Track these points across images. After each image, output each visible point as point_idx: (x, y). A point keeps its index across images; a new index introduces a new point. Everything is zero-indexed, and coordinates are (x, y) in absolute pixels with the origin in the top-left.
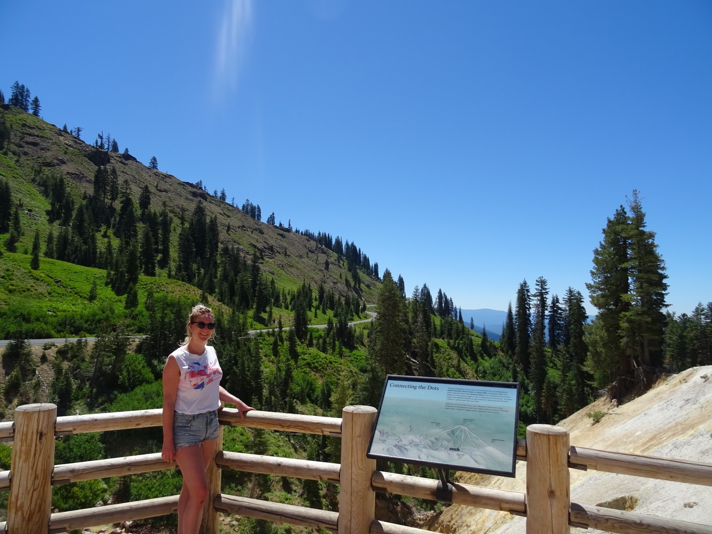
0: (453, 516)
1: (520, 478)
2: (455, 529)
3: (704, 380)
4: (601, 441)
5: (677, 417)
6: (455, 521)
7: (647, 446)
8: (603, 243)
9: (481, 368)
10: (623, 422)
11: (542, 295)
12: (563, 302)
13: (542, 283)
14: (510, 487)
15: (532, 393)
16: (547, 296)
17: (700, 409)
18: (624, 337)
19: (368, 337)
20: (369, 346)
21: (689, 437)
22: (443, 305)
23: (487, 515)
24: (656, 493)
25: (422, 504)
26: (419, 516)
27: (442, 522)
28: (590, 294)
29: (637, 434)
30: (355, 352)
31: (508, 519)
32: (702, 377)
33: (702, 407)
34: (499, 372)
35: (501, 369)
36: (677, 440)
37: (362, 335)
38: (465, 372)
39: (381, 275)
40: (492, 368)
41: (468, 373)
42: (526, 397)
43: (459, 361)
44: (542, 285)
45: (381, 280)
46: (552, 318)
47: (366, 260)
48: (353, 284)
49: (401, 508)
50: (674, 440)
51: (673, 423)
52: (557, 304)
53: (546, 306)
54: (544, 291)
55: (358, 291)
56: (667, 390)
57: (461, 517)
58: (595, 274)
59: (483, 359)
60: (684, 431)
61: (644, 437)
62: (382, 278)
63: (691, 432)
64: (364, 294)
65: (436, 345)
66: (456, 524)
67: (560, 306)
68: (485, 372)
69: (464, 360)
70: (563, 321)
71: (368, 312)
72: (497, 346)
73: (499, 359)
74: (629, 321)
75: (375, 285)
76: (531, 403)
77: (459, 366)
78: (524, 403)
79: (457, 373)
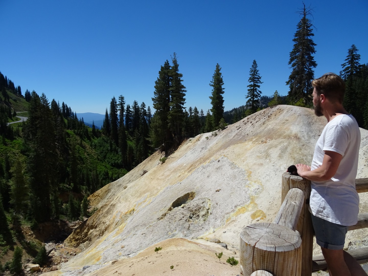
0: (94, 220)
1: (129, 194)
2: (96, 226)
3: (207, 139)
4: (167, 171)
5: (200, 155)
6: (95, 222)
7: (190, 170)
8: (159, 78)
9: (93, 143)
10: (176, 161)
11: (122, 104)
12: (132, 108)
13: (122, 98)
14: (125, 199)
15: (120, 153)
16: (124, 105)
17: (208, 151)
18: (169, 123)
19: (23, 131)
20: (24, 137)
21: (208, 163)
22: (66, 111)
23: (115, 215)
24: (202, 189)
25: (72, 218)
26: (71, 225)
27: (88, 224)
28: (153, 103)
29: (184, 165)
30: (15, 141)
31: (128, 214)
32: (206, 138)
33: (209, 150)
34: (103, 145)
35: (104, 143)
36: (203, 165)
37: (18, 131)
38: (85, 146)
39: (23, 94)
40: (99, 143)
41: (87, 147)
42: (117, 155)
43: (81, 141)
44: (122, 99)
45: (23, 97)
46: (127, 116)
47: (12, 84)
48: (4, 99)
49: (61, 223)
50: (201, 165)
51: (199, 158)
52: (129, 109)
53: (124, 110)
54: (123, 103)
55: (8, 104)
56: (192, 145)
57: (99, 219)
58: (156, 94)
59: (94, 139)
60: (204, 161)
61: (187, 166)
62: (24, 95)
63: (208, 161)
64: (12, 105)
65: (67, 134)
66: (96, 223)
67: (131, 110)
68: (95, 145)
69: (84, 140)
70: (132, 117)
71: (17, 117)
72: (101, 132)
73: (103, 138)
74: (171, 115)
75: (20, 100)
76: (120, 158)
77: (81, 143)
78: (117, 159)
79: (81, 148)
